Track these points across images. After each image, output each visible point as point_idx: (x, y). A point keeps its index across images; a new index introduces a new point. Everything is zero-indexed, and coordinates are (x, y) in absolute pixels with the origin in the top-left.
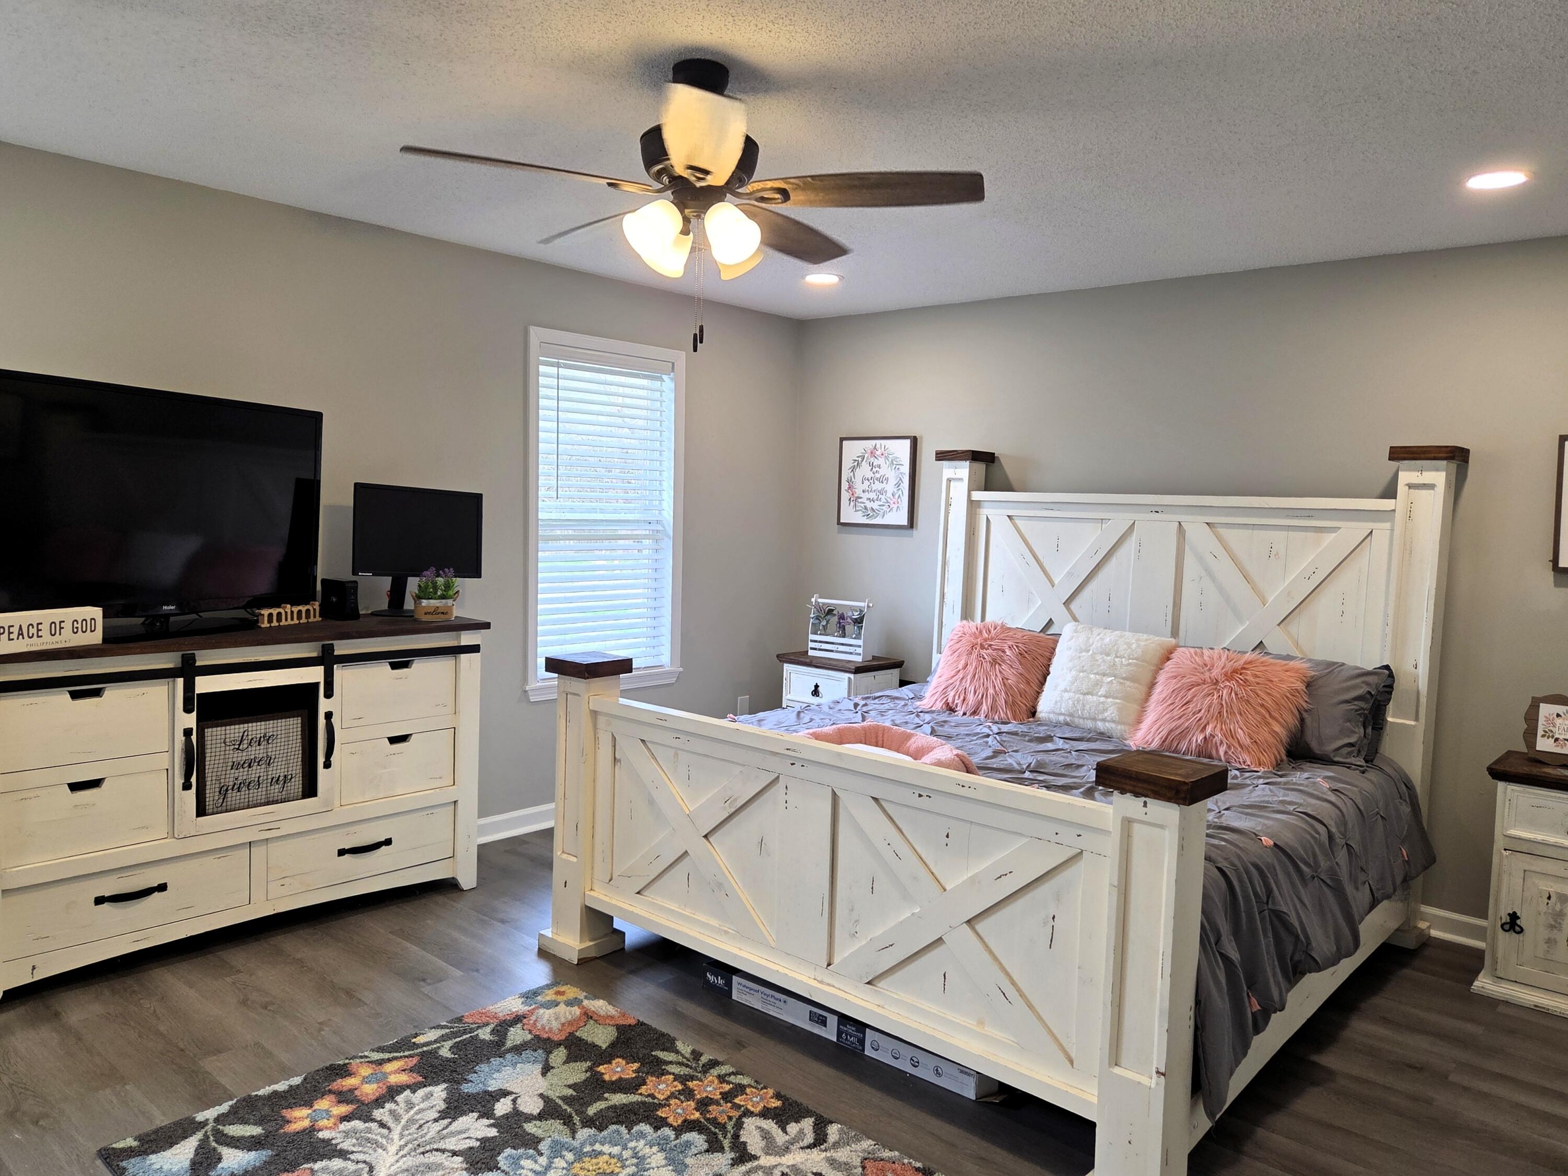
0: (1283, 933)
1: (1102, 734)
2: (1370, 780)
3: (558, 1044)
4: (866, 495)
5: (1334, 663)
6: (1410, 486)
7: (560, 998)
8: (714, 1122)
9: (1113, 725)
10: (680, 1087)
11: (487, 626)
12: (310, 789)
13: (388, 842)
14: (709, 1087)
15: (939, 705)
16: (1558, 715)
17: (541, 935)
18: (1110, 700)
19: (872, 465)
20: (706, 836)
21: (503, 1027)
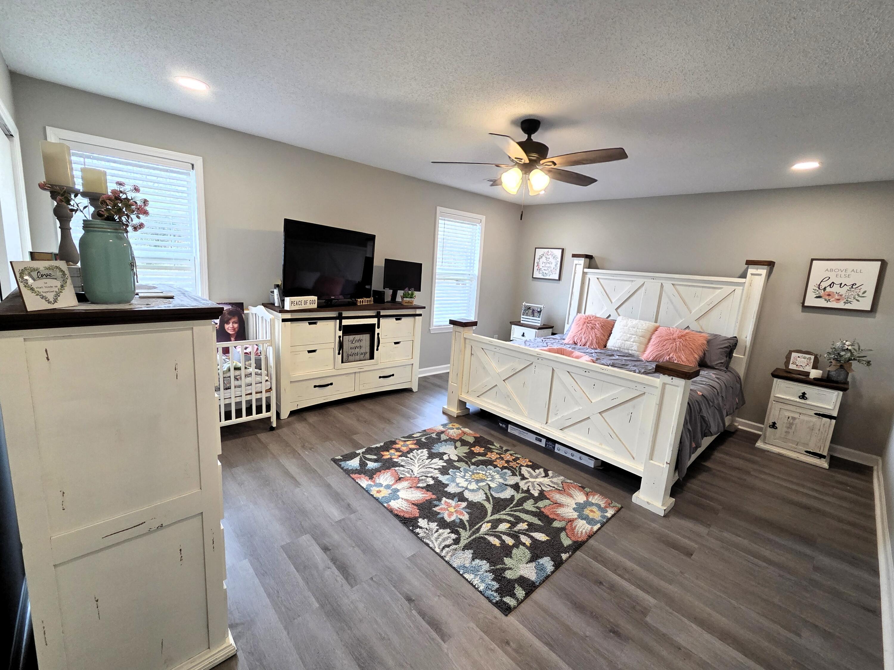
0: (703, 423)
1: (630, 354)
2: (728, 375)
3: (457, 441)
4: (543, 268)
5: (717, 335)
6: (752, 274)
7: (454, 427)
8: (512, 467)
9: (635, 352)
10: (499, 456)
11: (424, 308)
12: (372, 357)
13: (393, 375)
14: (508, 457)
15: (571, 342)
16: (799, 357)
17: (443, 408)
18: (634, 343)
19: (546, 258)
20: (504, 380)
21: (439, 434)
